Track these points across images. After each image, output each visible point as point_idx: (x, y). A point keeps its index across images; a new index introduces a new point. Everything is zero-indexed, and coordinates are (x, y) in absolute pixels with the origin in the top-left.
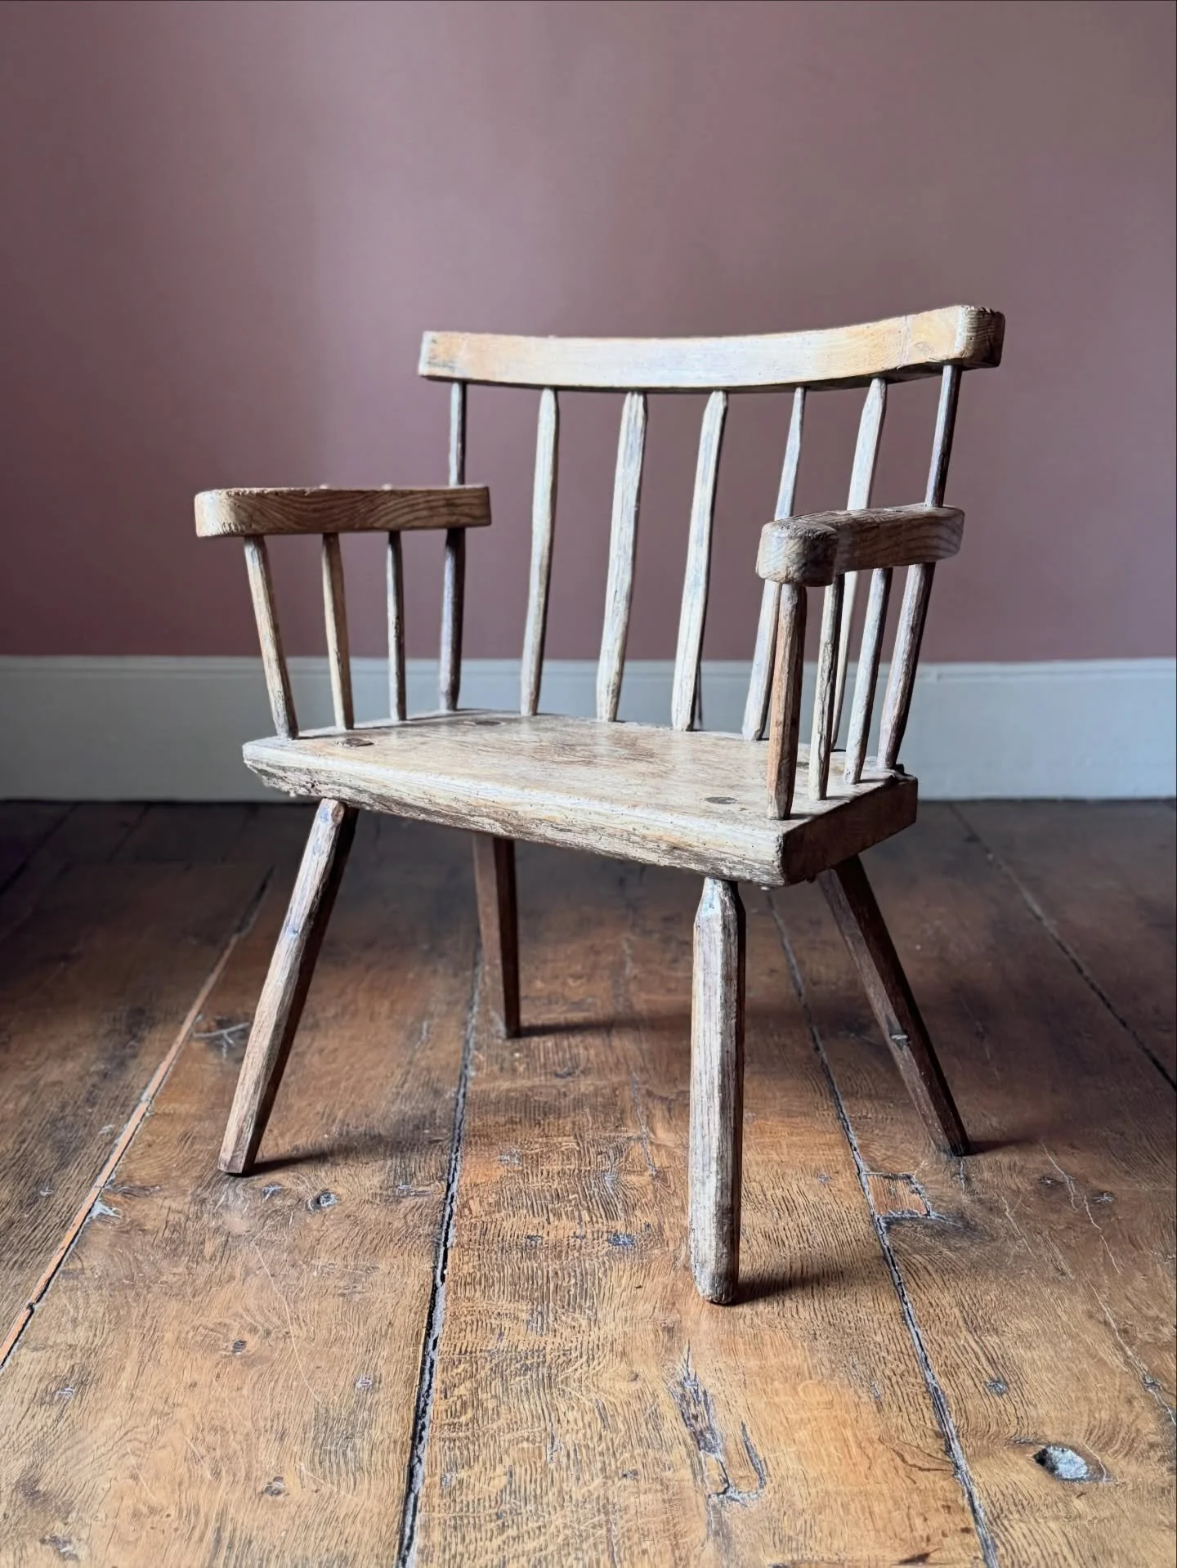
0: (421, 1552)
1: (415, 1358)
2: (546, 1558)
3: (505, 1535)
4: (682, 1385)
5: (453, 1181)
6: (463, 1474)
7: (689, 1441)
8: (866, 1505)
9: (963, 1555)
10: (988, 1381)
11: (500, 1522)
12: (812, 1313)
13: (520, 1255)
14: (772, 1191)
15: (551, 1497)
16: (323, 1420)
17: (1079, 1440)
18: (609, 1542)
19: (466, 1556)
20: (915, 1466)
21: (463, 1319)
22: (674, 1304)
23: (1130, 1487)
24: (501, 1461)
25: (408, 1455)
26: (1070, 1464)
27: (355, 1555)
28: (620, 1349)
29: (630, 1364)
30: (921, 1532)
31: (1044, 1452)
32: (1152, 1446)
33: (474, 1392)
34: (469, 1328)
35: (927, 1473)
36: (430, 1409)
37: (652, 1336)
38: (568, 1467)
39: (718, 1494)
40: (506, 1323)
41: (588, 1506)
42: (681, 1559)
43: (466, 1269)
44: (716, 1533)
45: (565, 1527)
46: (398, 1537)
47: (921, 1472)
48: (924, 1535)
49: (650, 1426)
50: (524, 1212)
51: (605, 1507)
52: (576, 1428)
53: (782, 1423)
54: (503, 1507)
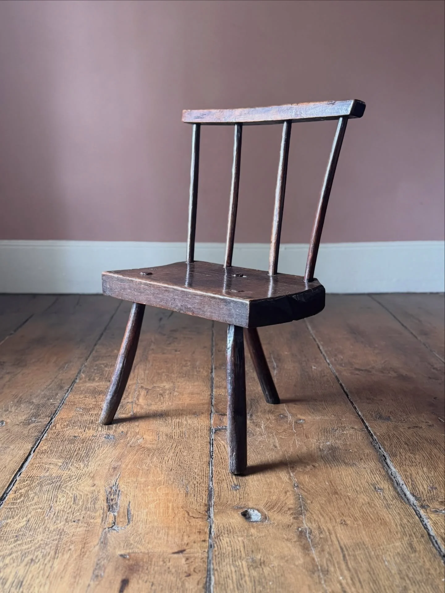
1: (10, 479)
3: (16, 544)
4: (111, 488)
5: (54, 417)
6: (9, 521)
7: (106, 508)
8: (167, 531)
9: (200, 550)
10: (233, 485)
11: (16, 539)
12: (174, 462)
13: (68, 443)
15: (41, 529)
18: (57, 546)
20: (192, 516)
21: (35, 465)
22: (121, 459)
23: (276, 524)
24: (27, 516)
26: (255, 516)
28: (92, 475)
29: (94, 481)
31: (246, 511)
33: (27, 491)
34: (36, 468)
35: (196, 519)
37: (107, 470)
38: (53, 518)
39: (109, 528)
40: (52, 467)
41: (54, 533)
42: (83, 552)
43: (45, 448)
44: (102, 543)
45: (42, 540)
47: (194, 519)
48: (186, 543)
49: (92, 503)
50: (77, 427)
51: (61, 533)
52: (62, 504)
53: (145, 501)
54: (20, 533)
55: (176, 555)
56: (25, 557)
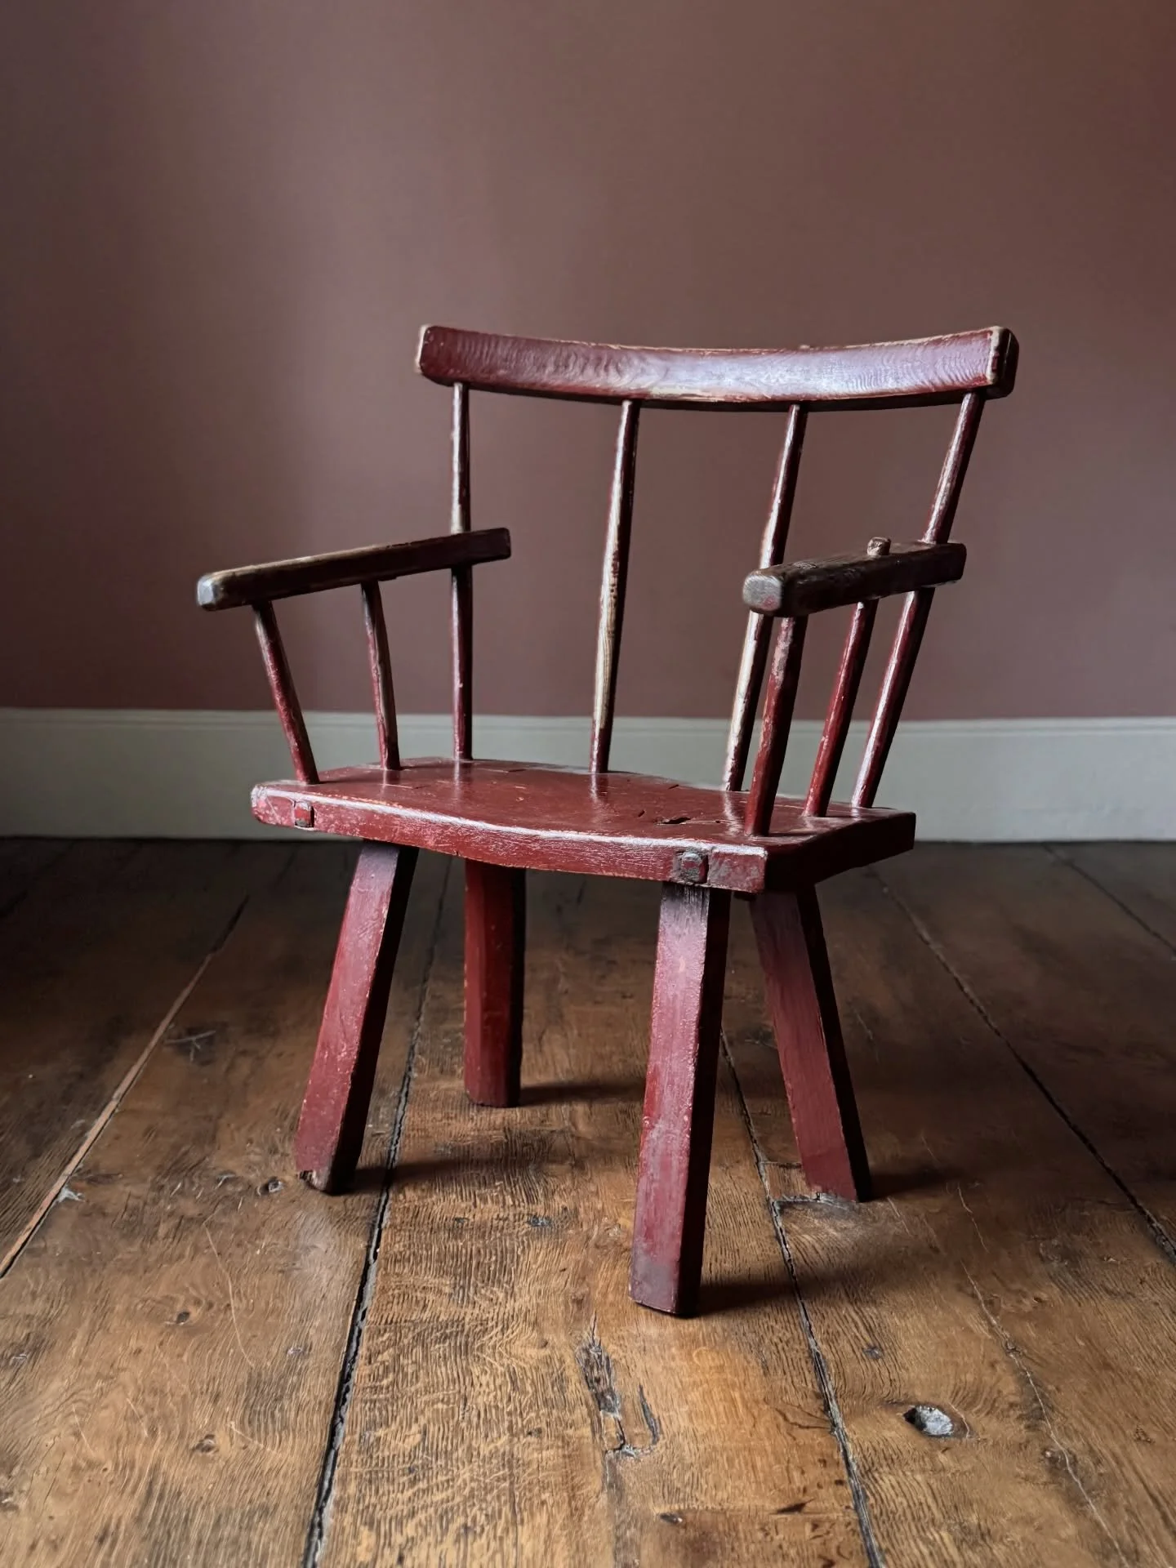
0: (337, 1503)
1: (345, 1328)
3: (416, 1488)
4: (587, 1351)
6: (381, 1432)
7: (591, 1402)
8: (748, 1458)
9: (836, 1505)
10: (867, 1346)
11: (412, 1476)
13: (447, 1235)
15: (460, 1452)
16: (255, 1384)
17: (949, 1402)
18: (512, 1495)
19: (378, 1507)
20: (796, 1424)
21: (390, 1293)
22: (584, 1279)
23: (991, 1443)
24: (417, 1420)
25: (331, 1415)
26: (937, 1422)
27: (276, 1506)
28: (533, 1319)
29: (541, 1332)
30: (798, 1484)
31: (914, 1411)
32: (1015, 1406)
33: (396, 1358)
34: (396, 1301)
35: (806, 1431)
36: (355, 1374)
37: (563, 1307)
38: (478, 1426)
39: (614, 1450)
40: (431, 1297)
41: (494, 1461)
42: (576, 1509)
43: (398, 1247)
44: (611, 1486)
45: (472, 1480)
46: (316, 1489)
47: (801, 1431)
48: (802, 1488)
49: (555, 1389)
50: (454, 1196)
51: (509, 1461)
52: (487, 1390)
53: (676, 1386)
54: (415, 1462)
55: (789, 1517)
56: (448, 1523)
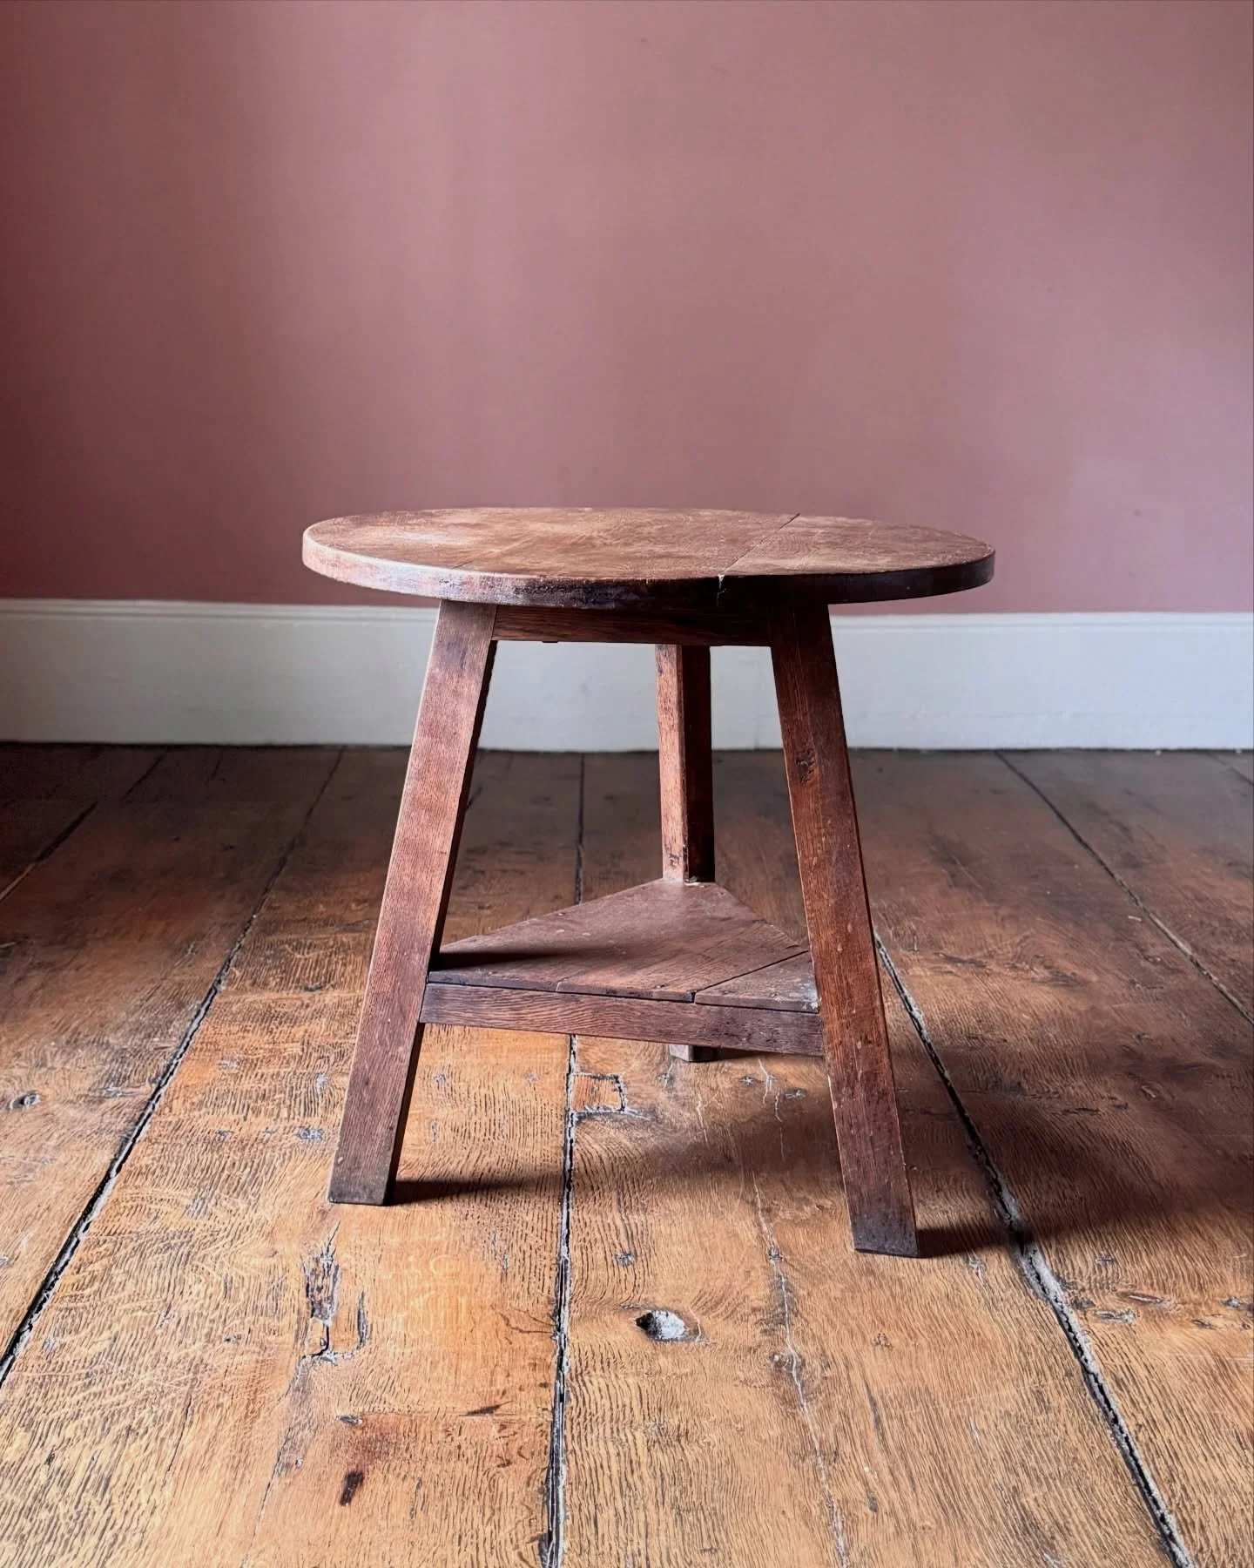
1: (62, 1238)
2: (120, 1411)
3: (87, 1392)
4: (317, 1261)
5: (166, 1083)
6: (67, 1339)
7: (304, 1310)
8: (454, 1364)
9: (533, 1406)
10: (619, 1254)
11: (87, 1381)
13: (204, 1148)
14: (477, 1090)
15: (147, 1358)
17: (686, 1305)
18: (188, 1397)
19: (41, 1411)
20: (517, 1328)
21: (123, 1204)
23: (719, 1347)
24: (110, 1327)
25: (20, 1323)
26: (671, 1326)
28: (269, 1229)
29: (273, 1242)
30: (499, 1387)
31: (650, 1315)
32: (754, 1310)
33: (107, 1269)
34: (127, 1212)
35: (526, 1335)
36: (57, 1284)
37: (306, 1218)
38: (174, 1333)
39: (313, 1355)
40: (166, 1208)
41: (180, 1366)
42: (252, 1412)
43: (145, 1161)
44: (298, 1389)
45: (150, 1384)
47: (519, 1334)
48: (501, 1389)
49: (271, 1297)
50: (225, 1109)
51: (197, 1367)
52: (196, 1298)
53: (402, 1293)
54: (95, 1367)
55: (477, 1418)
56: (112, 1425)
